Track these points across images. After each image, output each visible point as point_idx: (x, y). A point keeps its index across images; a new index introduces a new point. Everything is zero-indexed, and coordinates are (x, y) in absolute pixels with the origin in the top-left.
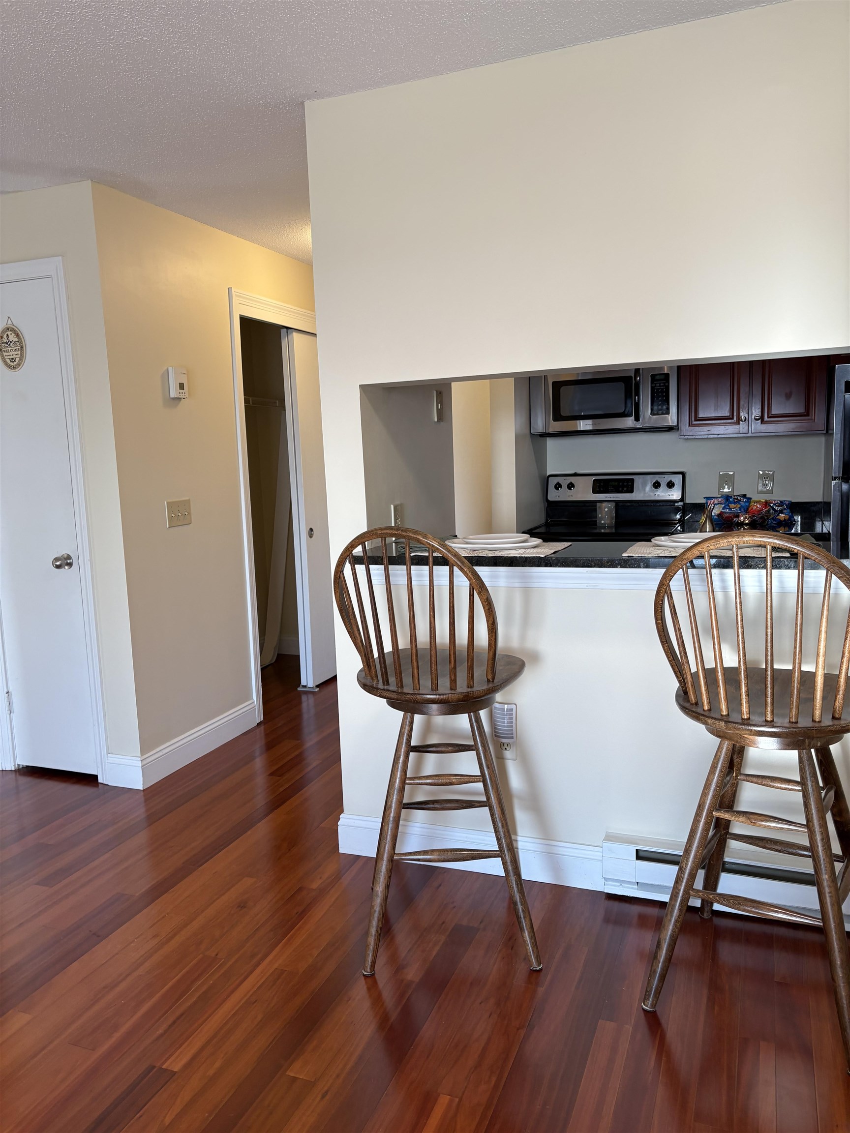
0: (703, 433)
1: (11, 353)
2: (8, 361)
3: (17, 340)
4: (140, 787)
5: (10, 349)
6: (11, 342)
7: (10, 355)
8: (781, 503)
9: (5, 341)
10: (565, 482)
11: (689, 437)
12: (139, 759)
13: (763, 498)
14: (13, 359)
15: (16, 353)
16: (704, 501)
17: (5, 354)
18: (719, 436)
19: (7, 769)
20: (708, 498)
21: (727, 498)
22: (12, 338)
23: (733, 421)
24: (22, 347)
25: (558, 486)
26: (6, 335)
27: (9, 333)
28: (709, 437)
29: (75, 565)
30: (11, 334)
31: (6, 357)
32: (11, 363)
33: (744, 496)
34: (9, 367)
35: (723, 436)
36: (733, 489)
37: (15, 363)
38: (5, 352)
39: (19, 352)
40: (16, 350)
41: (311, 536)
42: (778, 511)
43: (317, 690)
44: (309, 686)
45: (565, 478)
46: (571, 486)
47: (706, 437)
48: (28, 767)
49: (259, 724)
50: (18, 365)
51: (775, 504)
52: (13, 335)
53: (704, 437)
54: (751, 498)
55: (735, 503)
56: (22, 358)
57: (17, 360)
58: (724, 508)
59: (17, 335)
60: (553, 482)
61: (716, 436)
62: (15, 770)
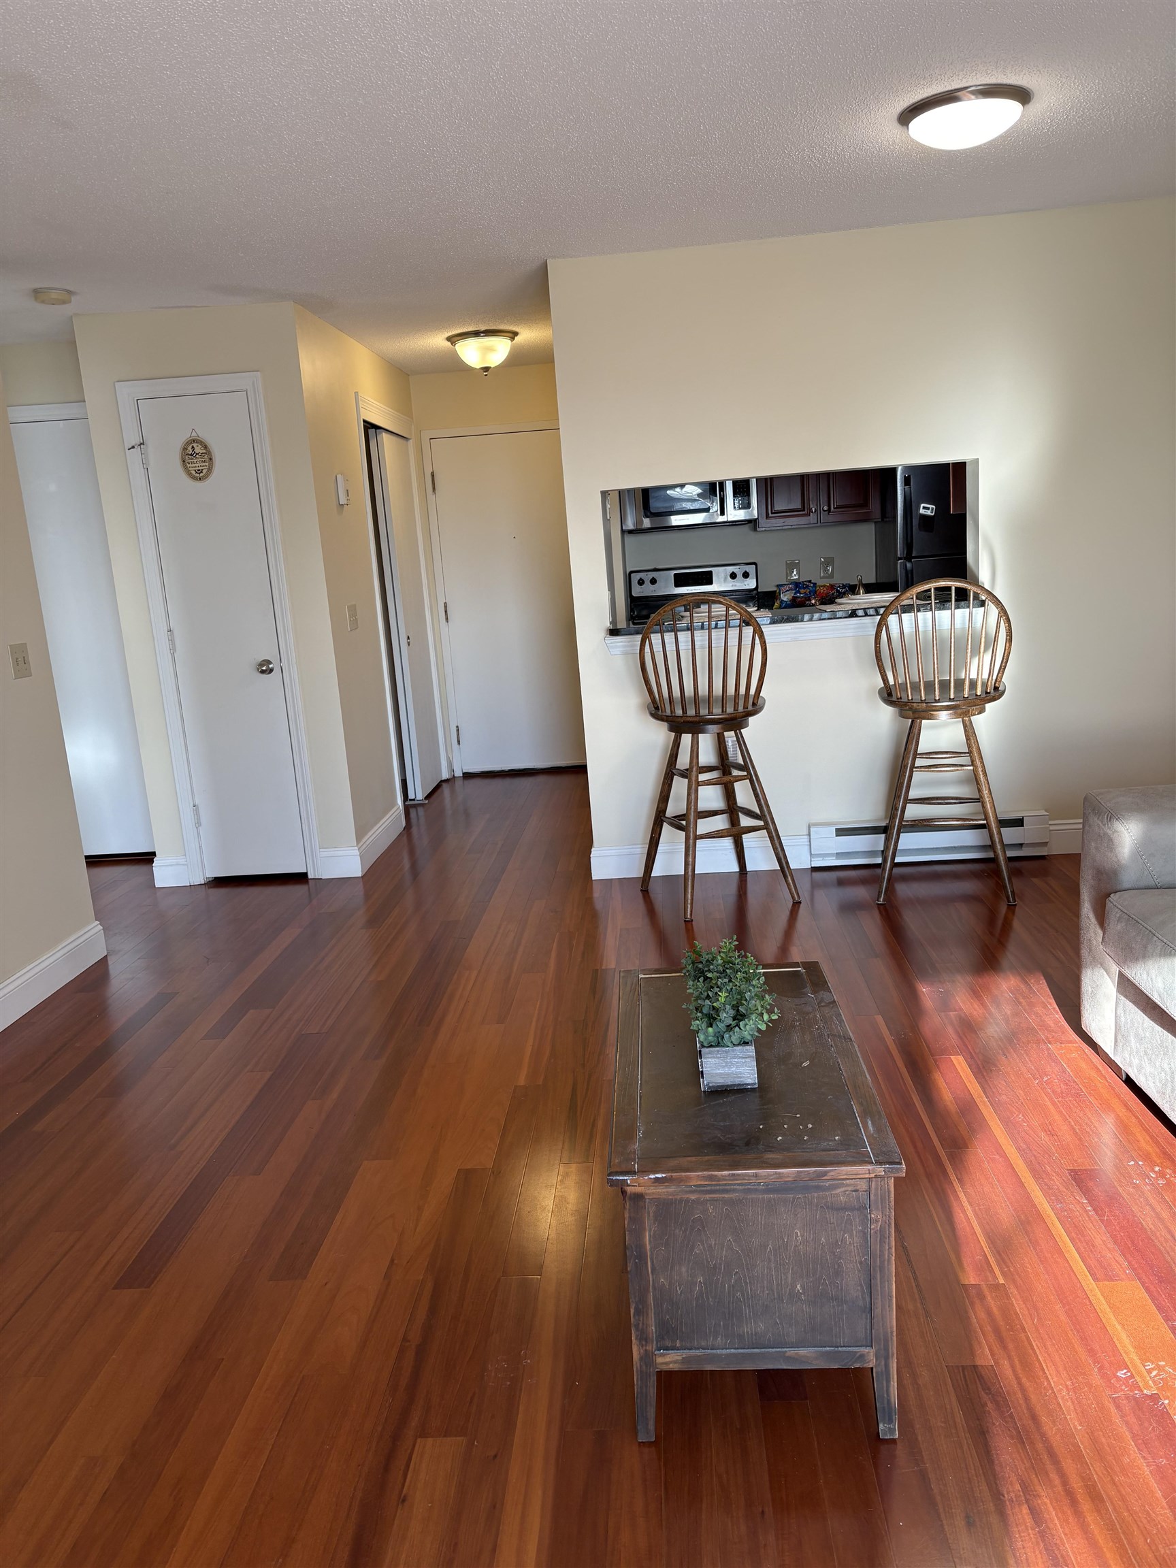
0: (778, 525)
1: (197, 465)
2: (194, 473)
3: (205, 452)
4: (360, 875)
5: (195, 461)
6: (197, 454)
7: (196, 467)
8: (844, 586)
9: (190, 453)
10: (647, 577)
11: (767, 529)
12: (356, 848)
13: (827, 582)
14: (199, 470)
15: (204, 464)
16: (775, 589)
17: (188, 465)
18: (793, 527)
19: (195, 884)
20: (778, 586)
21: (797, 585)
22: (199, 449)
23: (804, 512)
24: (211, 459)
25: (641, 582)
26: (191, 447)
27: (195, 445)
28: (784, 528)
29: (277, 671)
30: (197, 446)
31: (190, 469)
32: (198, 475)
33: (810, 581)
34: (194, 478)
35: (796, 527)
36: (799, 577)
37: (201, 475)
38: (189, 463)
39: (207, 464)
40: (204, 462)
41: (409, 645)
42: (841, 593)
43: (427, 802)
44: (417, 799)
45: (646, 573)
46: (653, 581)
47: (781, 528)
48: (215, 878)
49: (404, 829)
50: (206, 477)
51: (839, 587)
52: (200, 446)
53: (778, 528)
54: (816, 584)
55: (804, 588)
56: (210, 469)
57: (204, 471)
58: (795, 594)
59: (206, 447)
60: (635, 578)
61: (790, 527)
62: (205, 884)
